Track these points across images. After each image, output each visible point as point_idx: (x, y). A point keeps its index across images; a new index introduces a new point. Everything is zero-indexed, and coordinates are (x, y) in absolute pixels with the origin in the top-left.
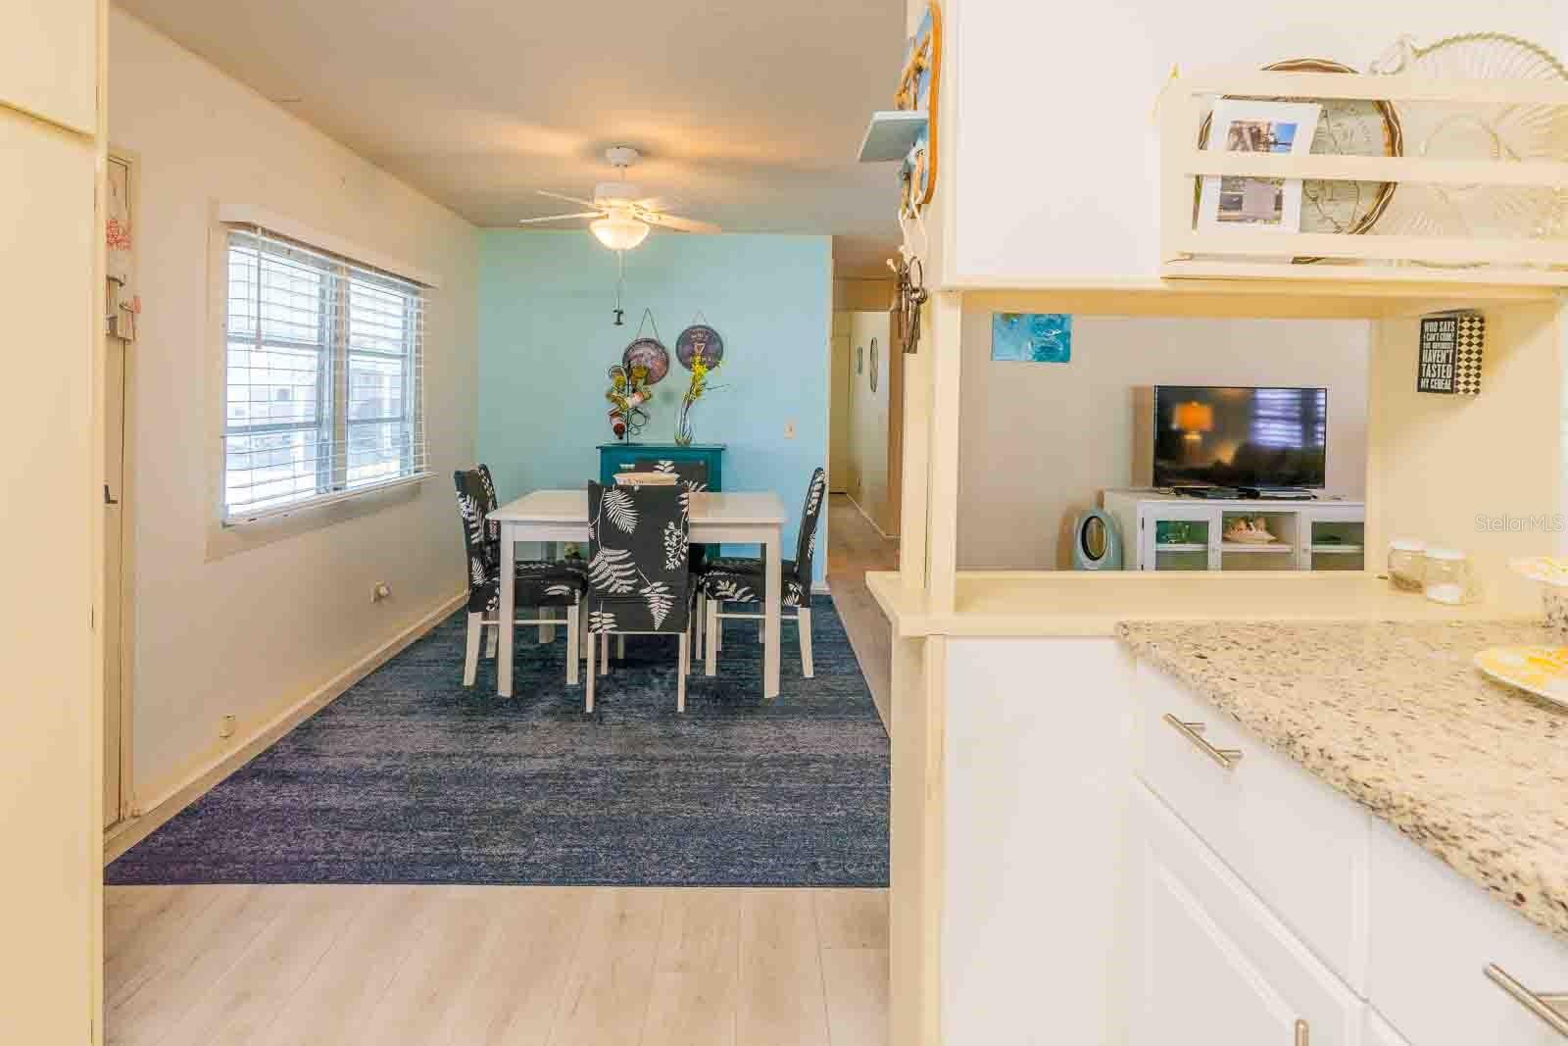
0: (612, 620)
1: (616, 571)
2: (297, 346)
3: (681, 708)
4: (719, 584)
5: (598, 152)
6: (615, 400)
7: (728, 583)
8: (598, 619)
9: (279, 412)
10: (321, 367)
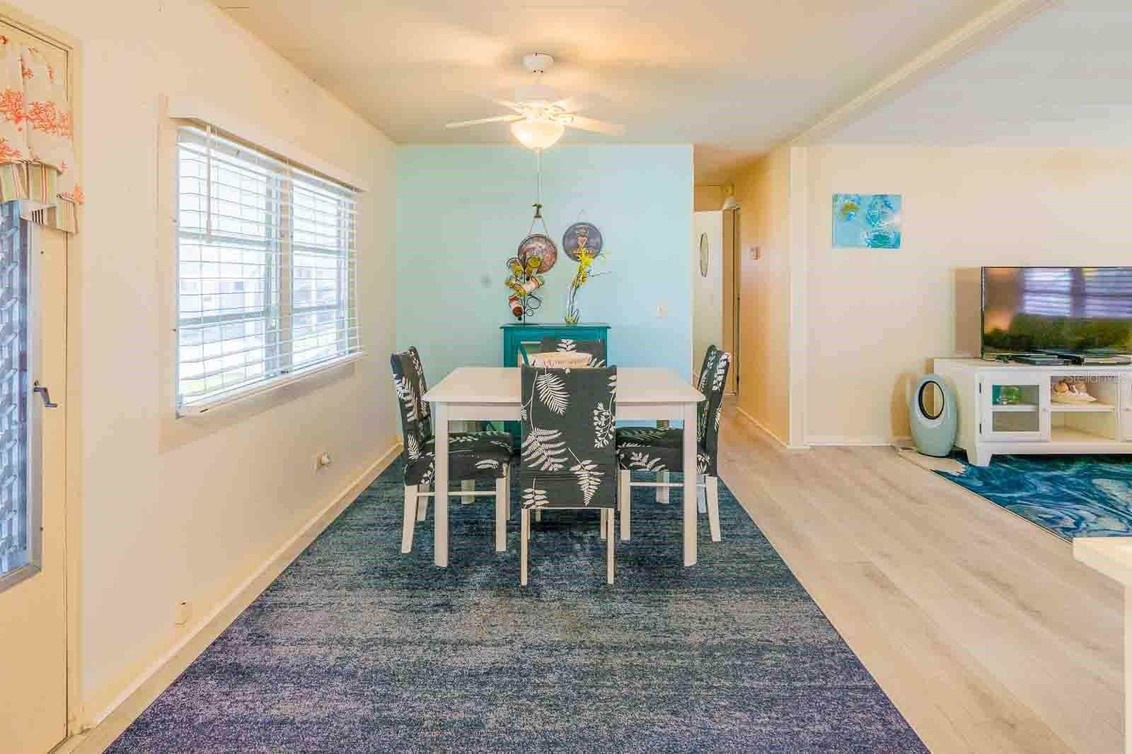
0: (544, 497)
1: (547, 450)
2: (245, 242)
3: (611, 580)
4: (633, 456)
5: (516, 61)
6: (513, 287)
7: (640, 454)
8: (531, 496)
9: (230, 304)
10: (269, 260)
